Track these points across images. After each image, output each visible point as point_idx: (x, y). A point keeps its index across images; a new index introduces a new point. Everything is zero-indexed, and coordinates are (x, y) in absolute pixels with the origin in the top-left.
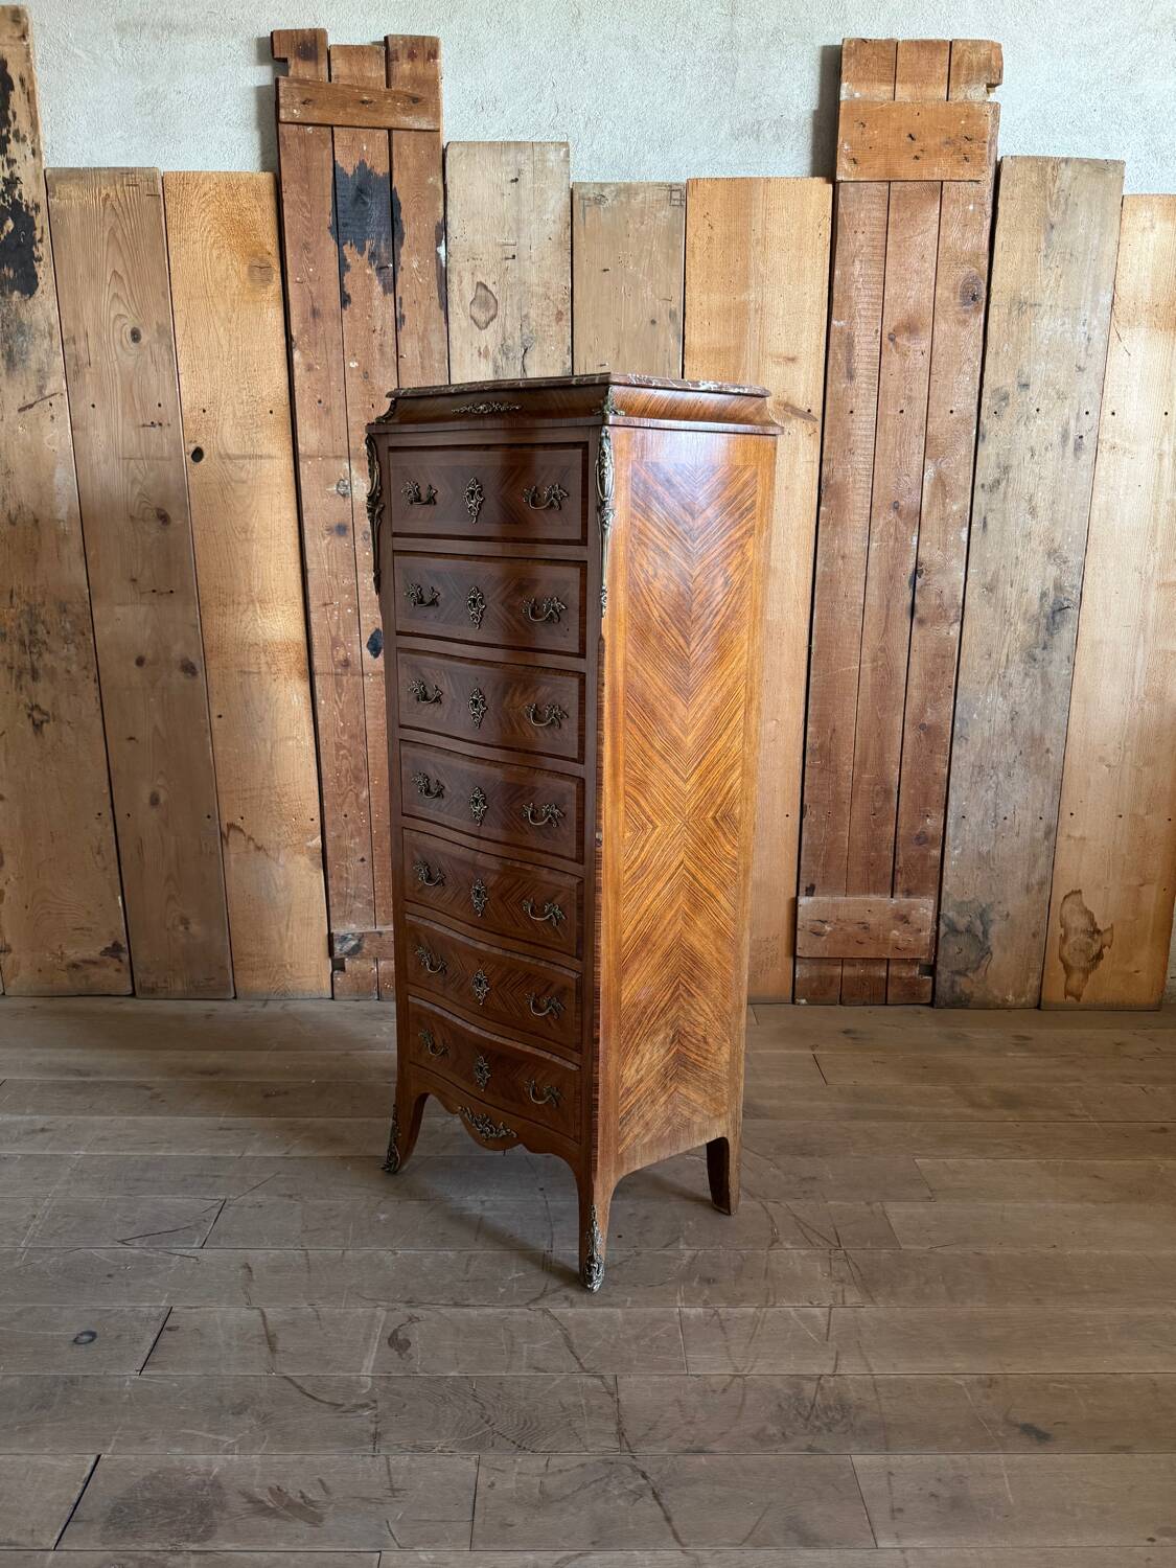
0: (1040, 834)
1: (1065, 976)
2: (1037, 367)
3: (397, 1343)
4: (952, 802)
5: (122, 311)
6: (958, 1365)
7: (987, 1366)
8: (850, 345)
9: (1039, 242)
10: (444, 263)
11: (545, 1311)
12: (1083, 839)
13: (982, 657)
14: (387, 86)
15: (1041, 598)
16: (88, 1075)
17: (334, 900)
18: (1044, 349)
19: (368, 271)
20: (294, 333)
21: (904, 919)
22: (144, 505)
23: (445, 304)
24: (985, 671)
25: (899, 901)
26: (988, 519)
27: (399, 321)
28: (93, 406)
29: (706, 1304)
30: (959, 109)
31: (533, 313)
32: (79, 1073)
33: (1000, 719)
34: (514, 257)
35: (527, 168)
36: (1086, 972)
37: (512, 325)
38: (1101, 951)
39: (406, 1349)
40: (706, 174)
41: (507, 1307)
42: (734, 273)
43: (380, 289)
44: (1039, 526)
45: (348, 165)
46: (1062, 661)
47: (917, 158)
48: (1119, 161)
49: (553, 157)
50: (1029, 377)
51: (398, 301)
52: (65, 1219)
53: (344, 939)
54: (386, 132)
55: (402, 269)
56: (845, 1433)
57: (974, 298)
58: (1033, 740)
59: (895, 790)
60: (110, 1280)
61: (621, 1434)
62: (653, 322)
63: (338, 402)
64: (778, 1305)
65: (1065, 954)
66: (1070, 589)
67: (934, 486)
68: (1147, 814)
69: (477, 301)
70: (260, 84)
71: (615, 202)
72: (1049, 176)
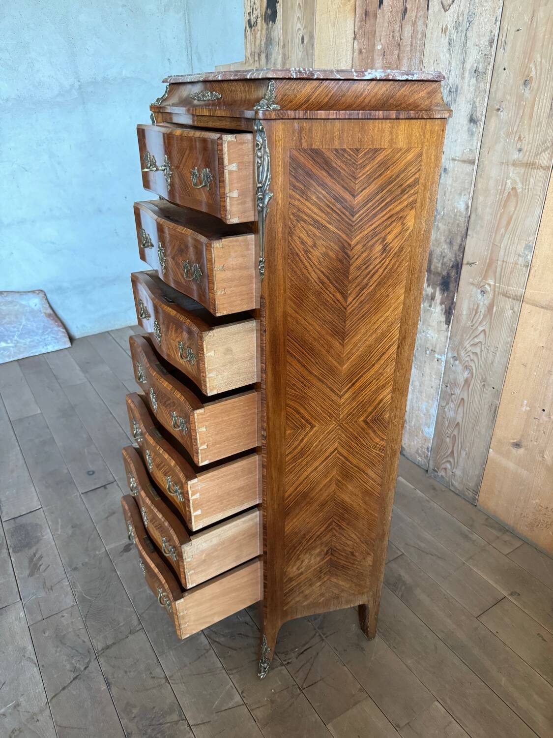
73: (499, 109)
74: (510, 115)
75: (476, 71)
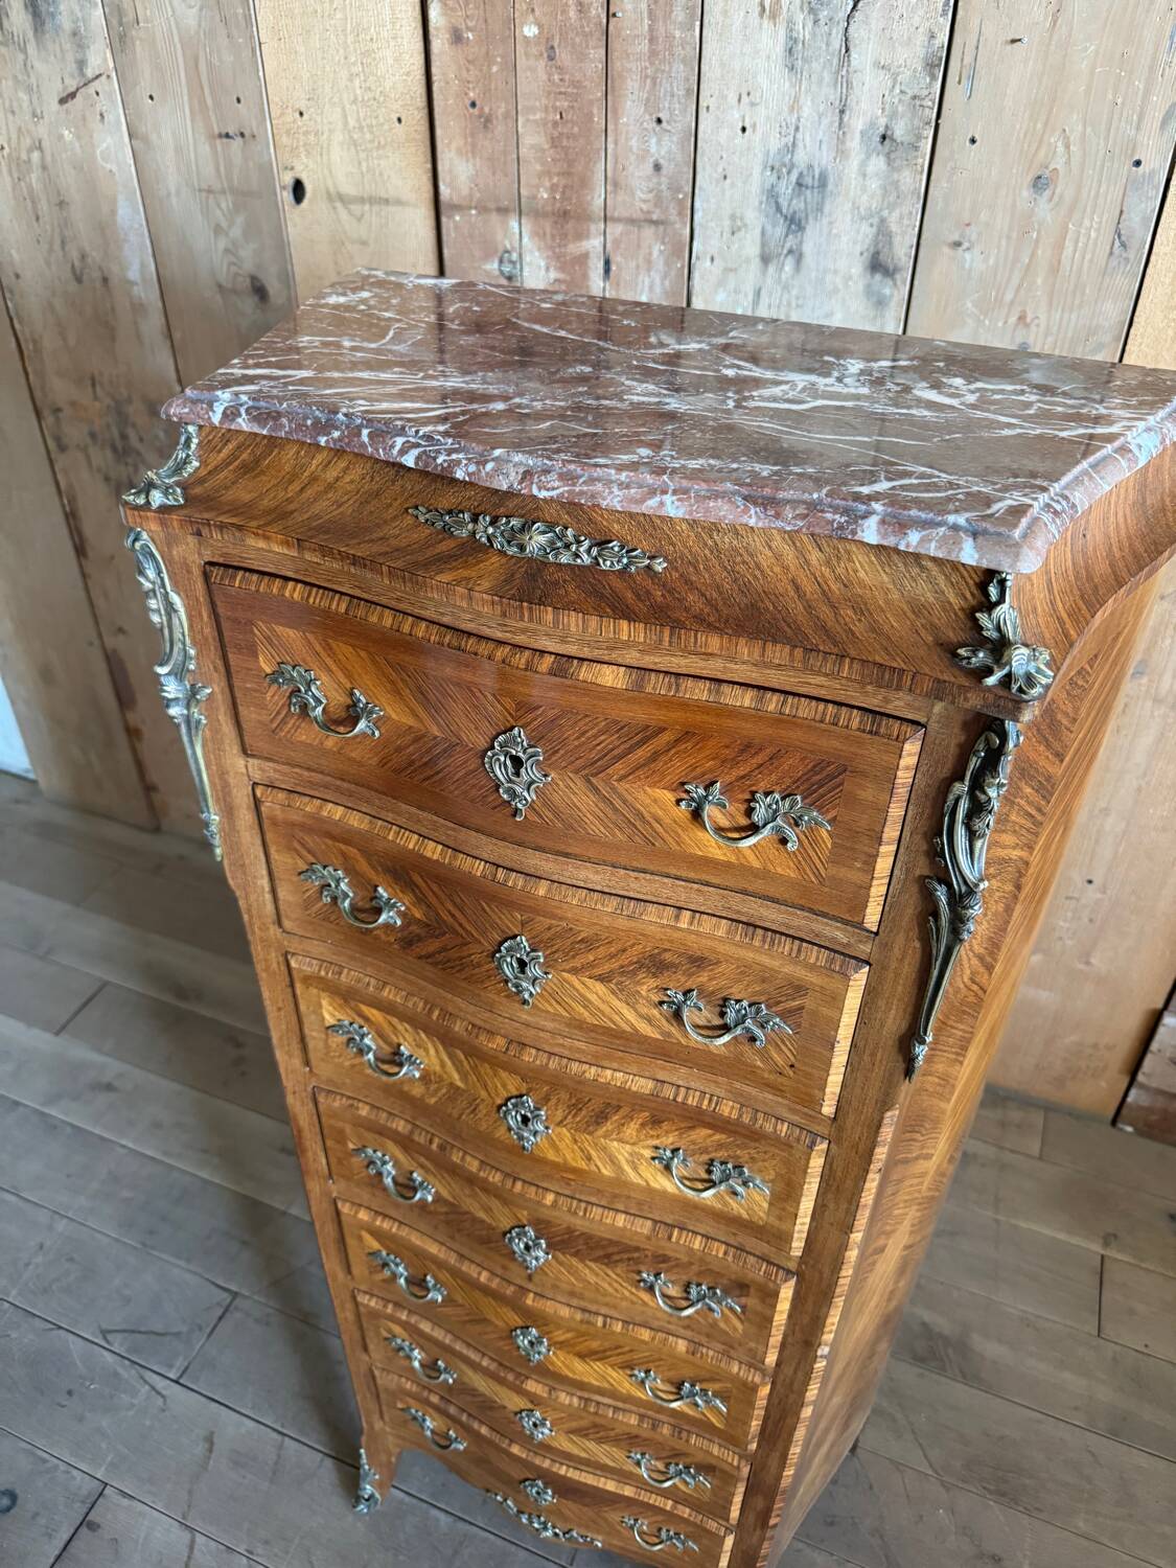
16: (186, 998)
22: (234, 269)
28: (151, 97)
52: (68, 1265)
60: (67, 1401)
63: (502, 105)
73: (958, 244)
74: (991, 262)
75: (884, 137)
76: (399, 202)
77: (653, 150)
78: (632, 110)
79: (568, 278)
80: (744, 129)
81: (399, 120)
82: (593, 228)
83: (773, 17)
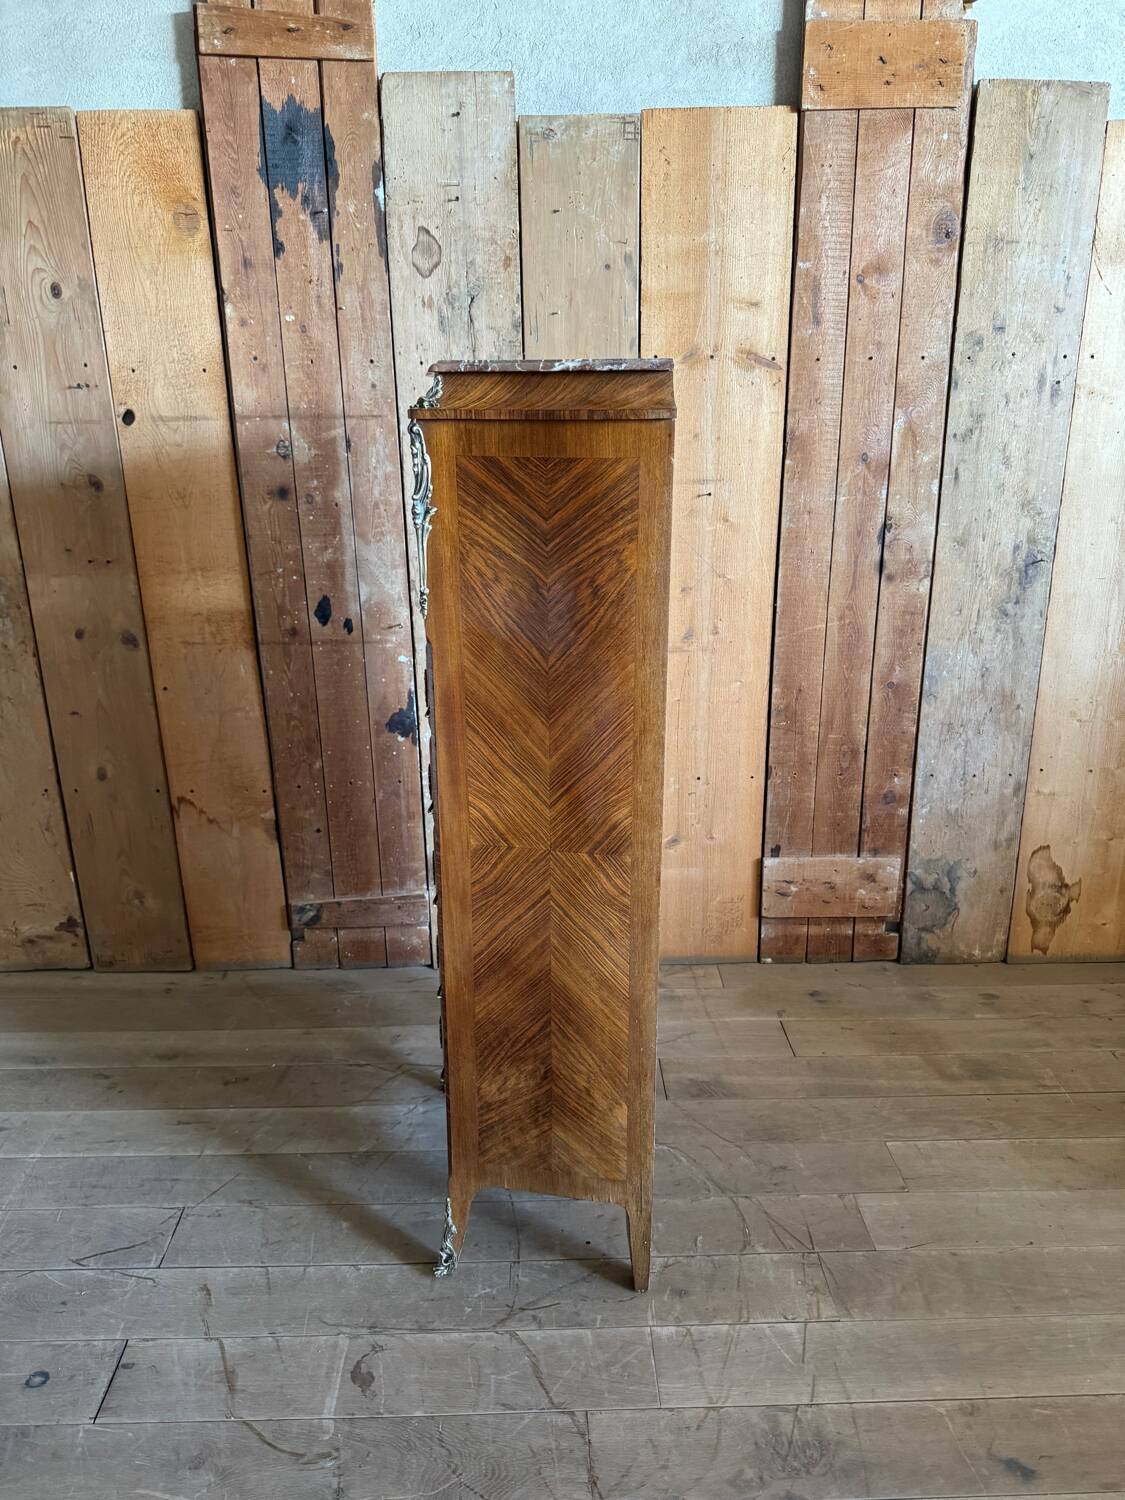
0: (1009, 791)
1: (1031, 930)
2: (1014, 309)
3: (361, 1377)
4: (920, 761)
5: (40, 264)
6: (939, 1389)
7: (968, 1390)
8: (816, 289)
9: (1017, 174)
10: (382, 206)
11: (513, 1335)
12: (1052, 794)
13: (952, 613)
14: (316, 12)
15: (1014, 552)
16: (44, 1062)
17: (290, 871)
18: (1021, 289)
19: (302, 217)
20: (225, 285)
21: (871, 878)
22: (75, 472)
23: (385, 251)
24: (956, 628)
25: (866, 860)
26: (960, 470)
27: (336, 270)
28: (15, 367)
29: (678, 1322)
30: (933, 28)
31: (479, 259)
32: (36, 1061)
33: (971, 677)
34: (457, 198)
35: (470, 101)
36: (1053, 926)
37: (457, 272)
38: (1068, 904)
39: (370, 1385)
40: (662, 103)
41: (474, 1330)
42: (692, 213)
43: (315, 236)
44: (1012, 478)
45: (276, 100)
46: (1034, 616)
47: (888, 83)
48: (1104, 84)
49: (497, 88)
50: (1004, 319)
51: (335, 249)
52: (19, 1236)
53: (302, 910)
54: (316, 62)
55: (338, 214)
56: (824, 1475)
57: (948, 235)
58: (1004, 696)
59: (862, 750)
60: (62, 1308)
61: (593, 1482)
62: (608, 267)
63: (274, 358)
64: (752, 1321)
65: (1033, 909)
66: (1042, 541)
67: (904, 436)
68: (1118, 768)
69: (419, 248)
70: (177, 11)
71: (564, 137)
72: (1029, 102)
76: (205, 418)
77: (370, 376)
78: (355, 357)
79: (324, 453)
80: (421, 363)
81: (204, 370)
82: (337, 422)
83: (430, 307)
